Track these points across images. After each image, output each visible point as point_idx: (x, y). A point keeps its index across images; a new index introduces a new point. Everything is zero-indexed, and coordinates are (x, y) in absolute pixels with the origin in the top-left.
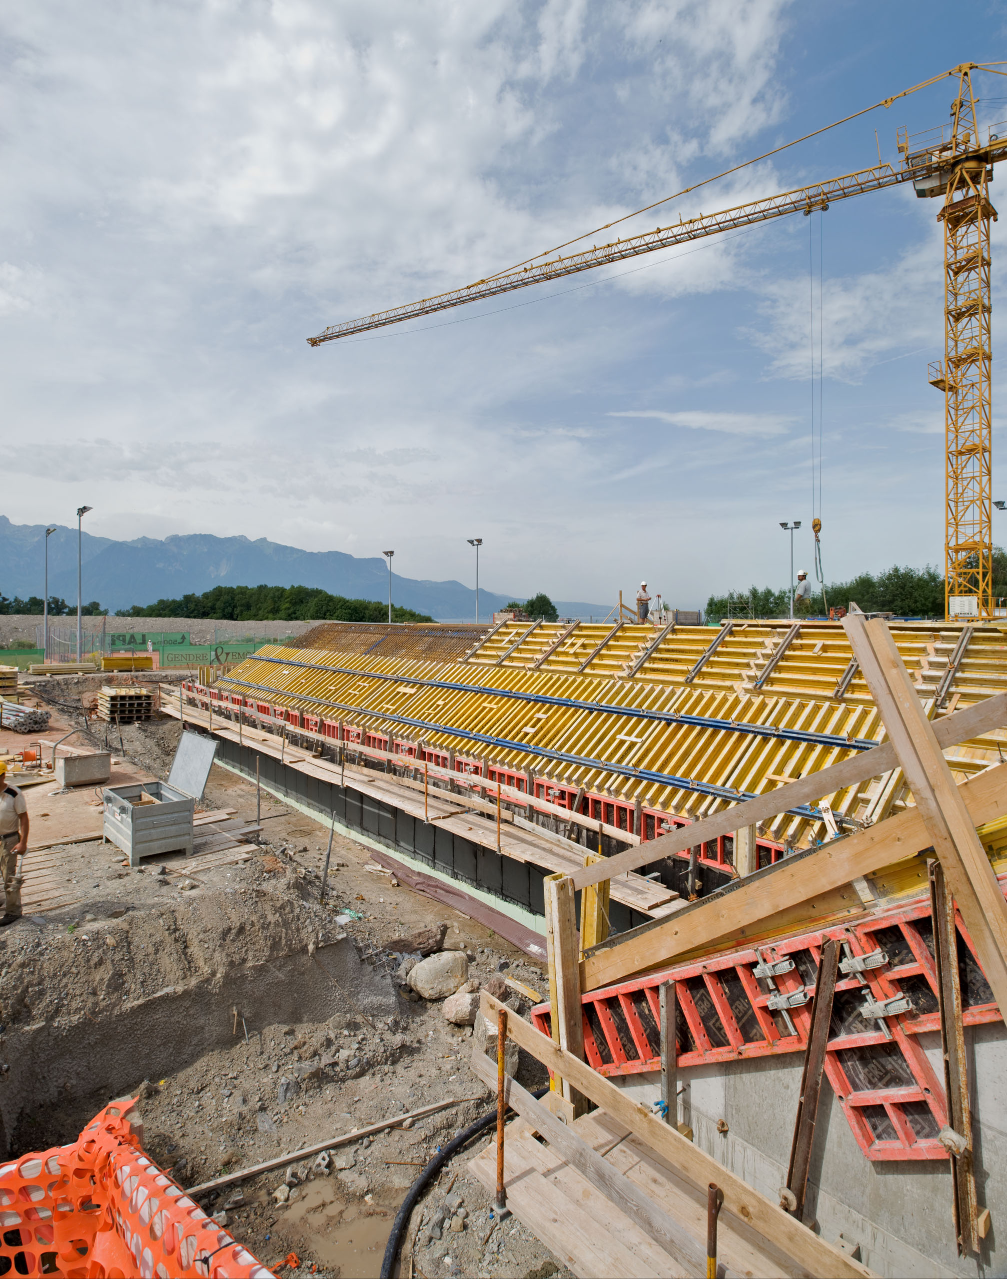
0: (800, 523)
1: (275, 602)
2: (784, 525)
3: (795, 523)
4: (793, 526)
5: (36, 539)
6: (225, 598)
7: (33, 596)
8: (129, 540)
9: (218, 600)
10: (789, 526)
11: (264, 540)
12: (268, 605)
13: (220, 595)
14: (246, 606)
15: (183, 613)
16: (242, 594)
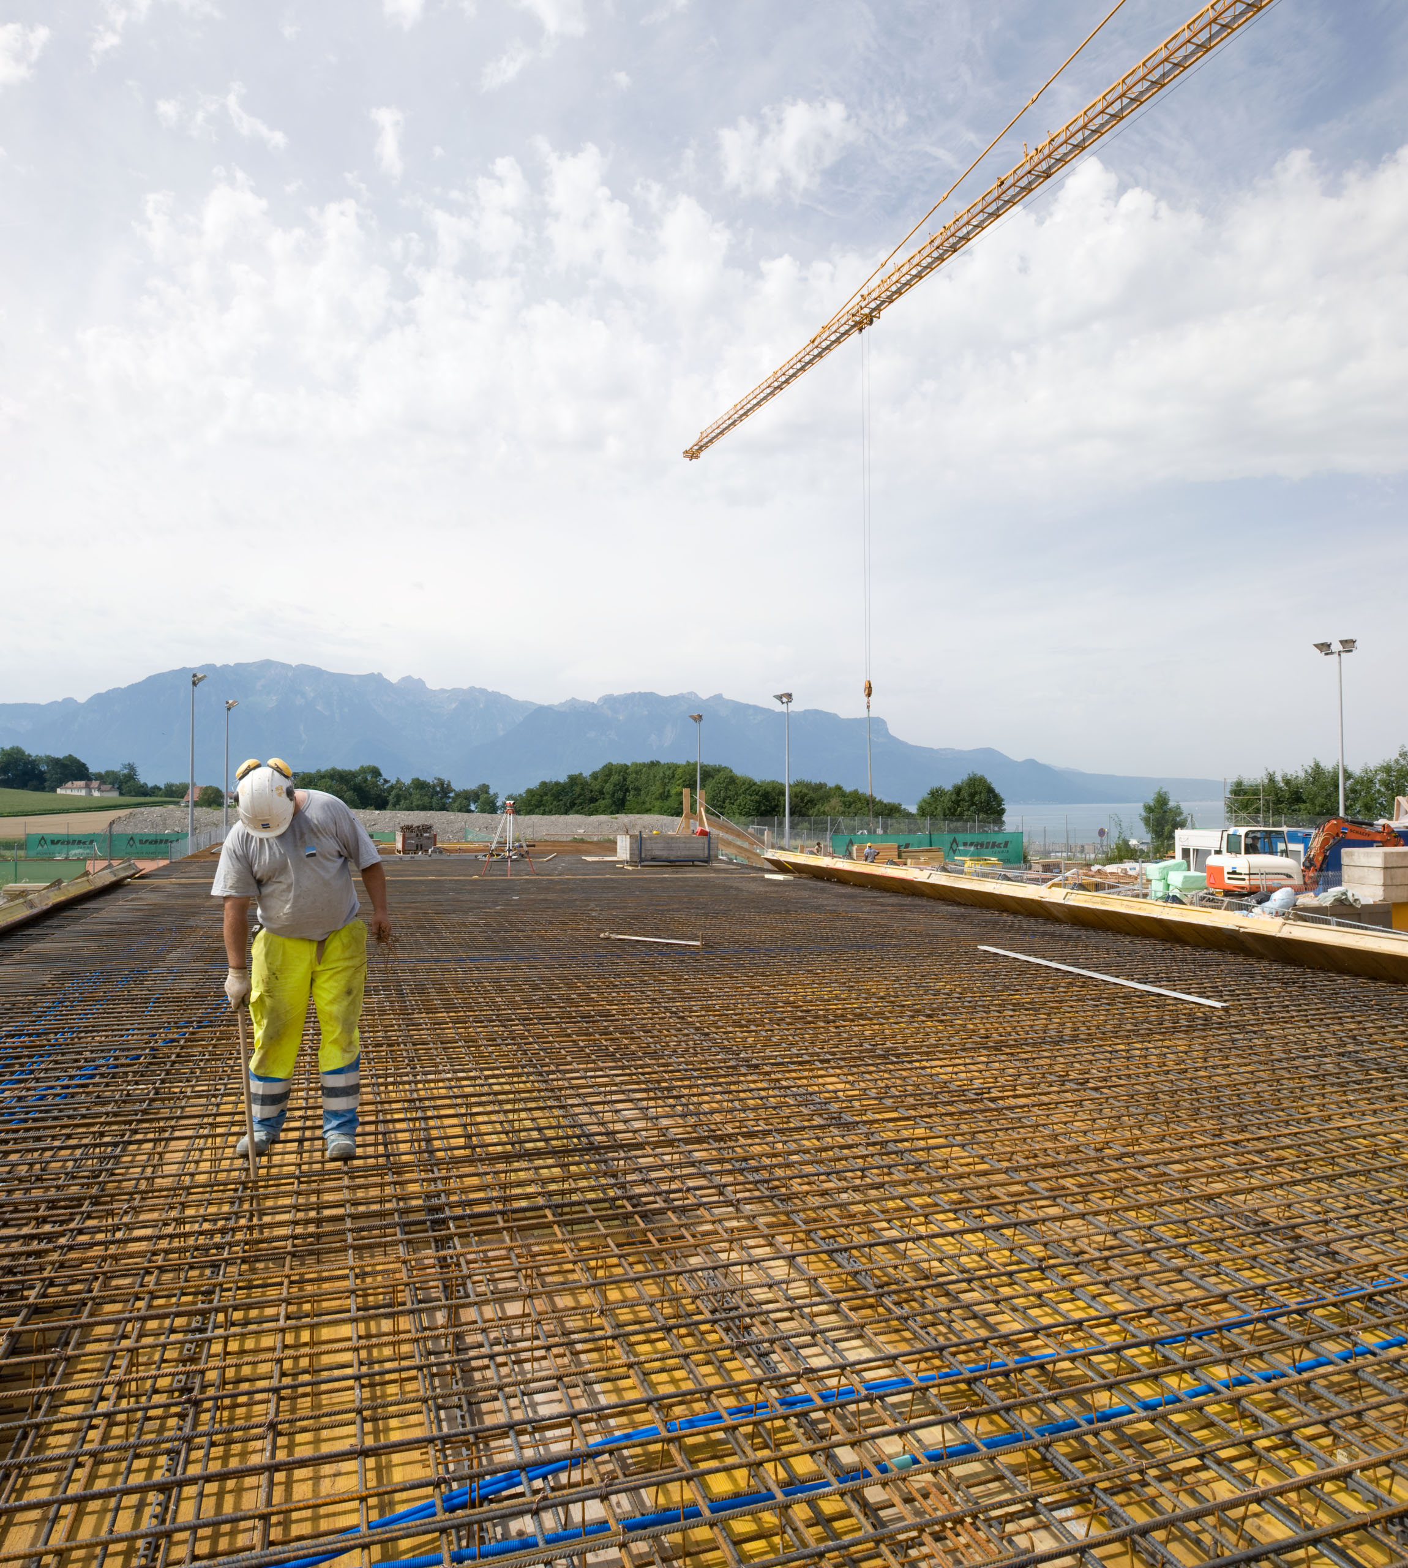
1: (665, 785)
2: (1324, 648)
5: (454, 706)
6: (615, 778)
7: (415, 776)
8: (556, 703)
9: (606, 782)
11: (718, 697)
12: (656, 789)
13: (609, 775)
14: (638, 790)
15: (567, 799)
16: (637, 773)
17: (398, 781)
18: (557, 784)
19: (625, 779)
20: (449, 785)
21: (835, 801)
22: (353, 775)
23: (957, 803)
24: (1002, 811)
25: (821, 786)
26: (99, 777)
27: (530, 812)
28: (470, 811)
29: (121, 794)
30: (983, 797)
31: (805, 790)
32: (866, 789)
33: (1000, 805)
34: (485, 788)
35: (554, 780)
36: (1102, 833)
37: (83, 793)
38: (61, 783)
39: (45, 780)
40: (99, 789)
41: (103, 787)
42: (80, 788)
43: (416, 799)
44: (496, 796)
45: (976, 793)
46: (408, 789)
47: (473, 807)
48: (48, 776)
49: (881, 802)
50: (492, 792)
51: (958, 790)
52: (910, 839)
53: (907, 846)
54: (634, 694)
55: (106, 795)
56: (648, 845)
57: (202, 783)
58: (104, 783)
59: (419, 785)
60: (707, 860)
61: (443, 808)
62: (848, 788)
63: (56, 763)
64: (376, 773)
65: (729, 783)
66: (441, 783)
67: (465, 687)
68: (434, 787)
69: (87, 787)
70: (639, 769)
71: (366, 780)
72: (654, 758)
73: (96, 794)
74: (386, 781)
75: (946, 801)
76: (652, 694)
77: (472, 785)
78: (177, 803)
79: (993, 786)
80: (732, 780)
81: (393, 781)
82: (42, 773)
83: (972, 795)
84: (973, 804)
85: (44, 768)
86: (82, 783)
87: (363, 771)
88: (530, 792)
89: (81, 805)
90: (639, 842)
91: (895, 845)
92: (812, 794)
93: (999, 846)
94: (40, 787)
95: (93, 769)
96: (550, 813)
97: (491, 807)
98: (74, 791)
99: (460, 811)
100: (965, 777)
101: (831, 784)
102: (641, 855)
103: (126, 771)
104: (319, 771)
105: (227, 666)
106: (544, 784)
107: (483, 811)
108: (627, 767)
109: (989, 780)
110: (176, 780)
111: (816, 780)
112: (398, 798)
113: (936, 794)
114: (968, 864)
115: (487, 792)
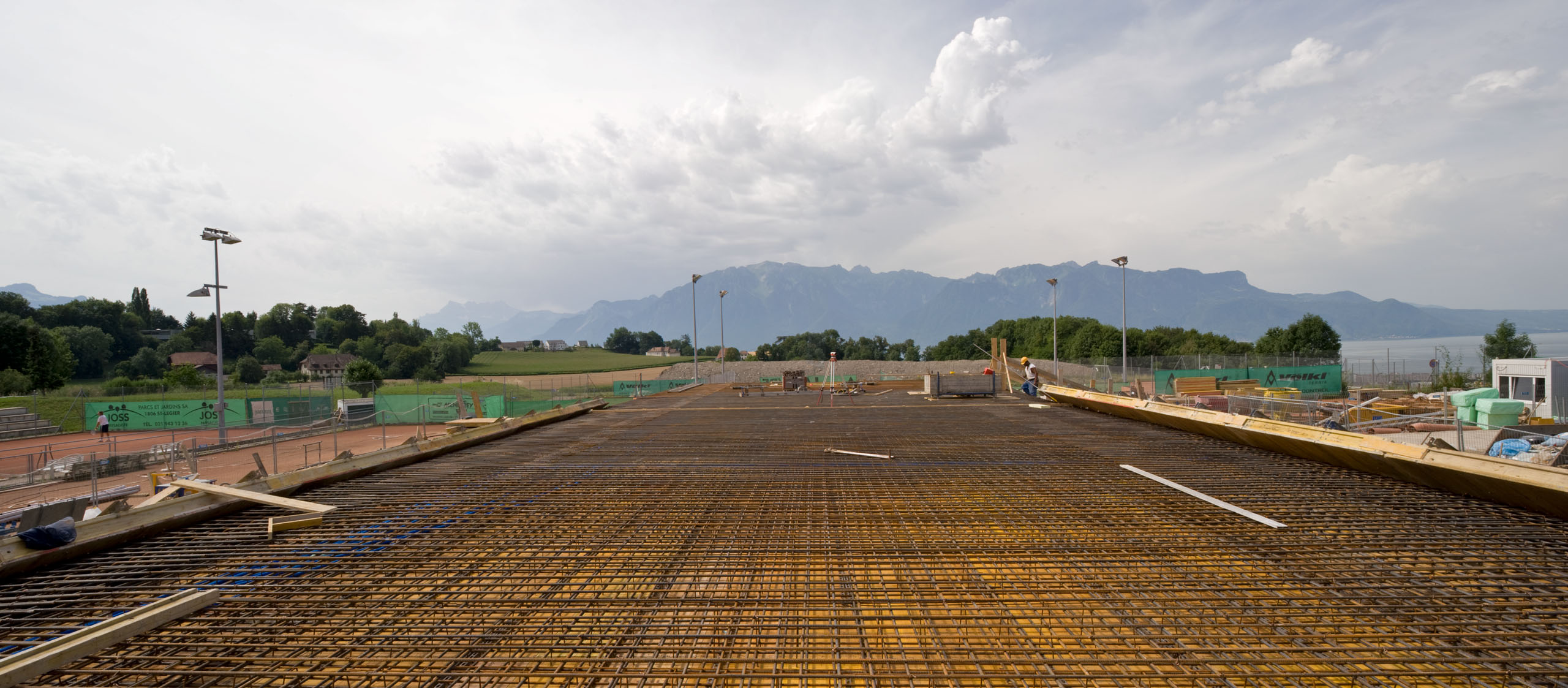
12: (1036, 338)
13: (1001, 329)
14: (1022, 339)
15: (968, 349)
16: (1022, 326)
17: (850, 340)
18: (961, 337)
19: (1012, 332)
20: (885, 341)
21: (1189, 343)
22: (820, 336)
23: (1294, 341)
24: (1338, 346)
25: (1178, 331)
26: (669, 344)
27: (942, 359)
28: (900, 360)
29: (682, 355)
30: (1319, 333)
31: (1161, 335)
32: (1218, 332)
33: (1335, 341)
34: (910, 342)
35: (959, 335)
36: (1433, 363)
37: (660, 355)
38: (648, 349)
39: (639, 348)
40: (669, 352)
41: (672, 351)
42: (658, 352)
43: (863, 351)
44: (918, 347)
45: (1311, 332)
46: (856, 346)
47: (902, 356)
48: (640, 345)
49: (1234, 342)
50: (915, 345)
51: (1294, 330)
52: (1231, 372)
53: (1225, 379)
54: (1024, 266)
55: (673, 355)
56: (944, 382)
57: (728, 346)
58: (672, 348)
59: (865, 341)
60: (993, 393)
61: (882, 358)
62: (1203, 331)
63: (644, 336)
64: (835, 334)
65: (1095, 332)
66: (880, 339)
67: (898, 270)
68: (875, 342)
69: (663, 351)
70: (1023, 324)
71: (828, 340)
72: (1035, 315)
73: (668, 355)
74: (842, 340)
75: (1283, 340)
76: (1039, 265)
77: (901, 341)
78: (713, 360)
79: (1329, 324)
80: (1097, 329)
81: (847, 340)
82: (638, 343)
83: (1308, 334)
84: (1309, 341)
85: (638, 340)
86: (659, 349)
87: (827, 333)
88: (942, 344)
89: (660, 362)
90: (937, 379)
91: (1214, 378)
92: (1167, 338)
93: (1316, 377)
94: (637, 353)
95: (666, 339)
96: (956, 359)
97: (914, 356)
98: (654, 353)
99: (893, 359)
100: (1301, 318)
101: (1187, 328)
102: (939, 391)
103: (684, 340)
104: (798, 335)
105: (742, 267)
106: (951, 338)
107: (909, 359)
108: (1014, 322)
109: (1324, 319)
110: (713, 345)
111: (1173, 326)
112: (850, 352)
113: (1273, 334)
114: (1267, 393)
115: (912, 345)
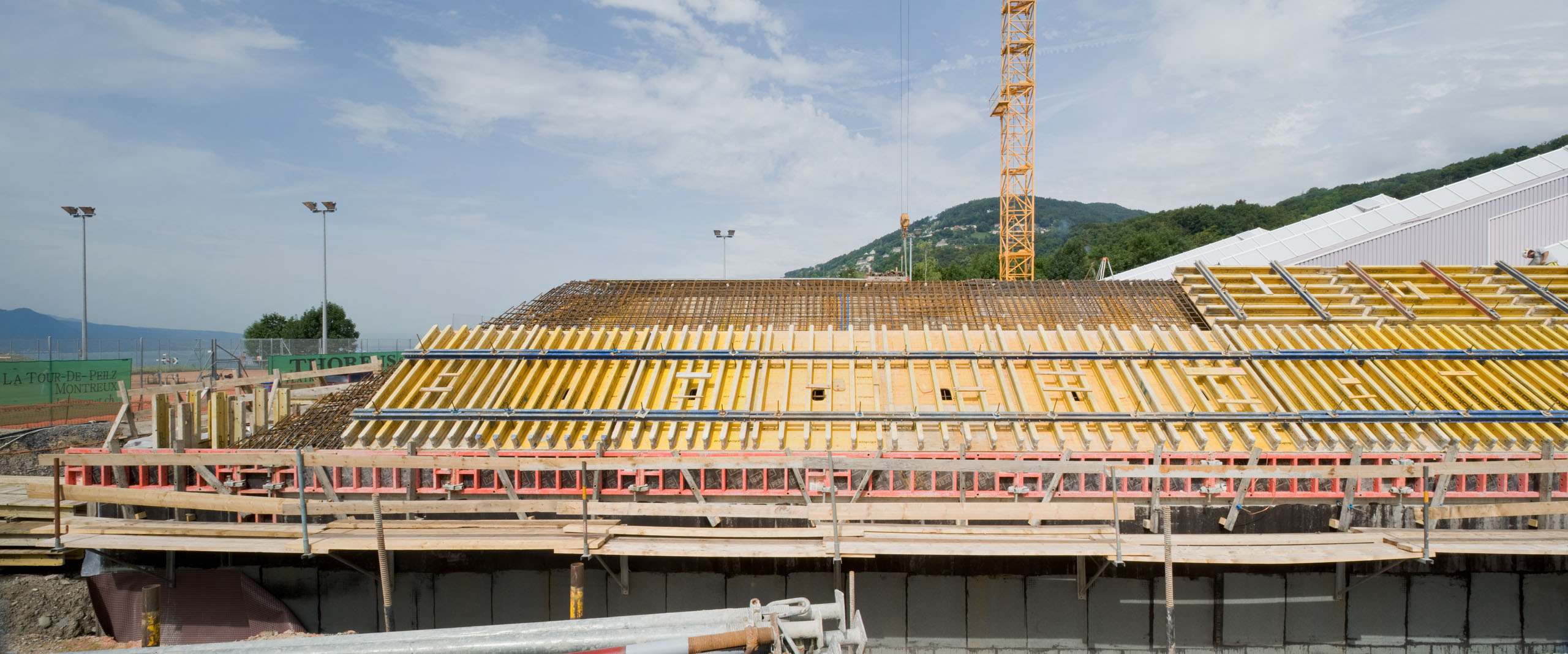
0: (733, 231)
3: (729, 231)
4: (727, 234)
10: (722, 234)
